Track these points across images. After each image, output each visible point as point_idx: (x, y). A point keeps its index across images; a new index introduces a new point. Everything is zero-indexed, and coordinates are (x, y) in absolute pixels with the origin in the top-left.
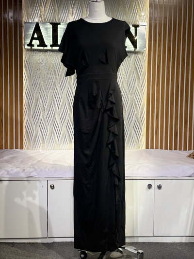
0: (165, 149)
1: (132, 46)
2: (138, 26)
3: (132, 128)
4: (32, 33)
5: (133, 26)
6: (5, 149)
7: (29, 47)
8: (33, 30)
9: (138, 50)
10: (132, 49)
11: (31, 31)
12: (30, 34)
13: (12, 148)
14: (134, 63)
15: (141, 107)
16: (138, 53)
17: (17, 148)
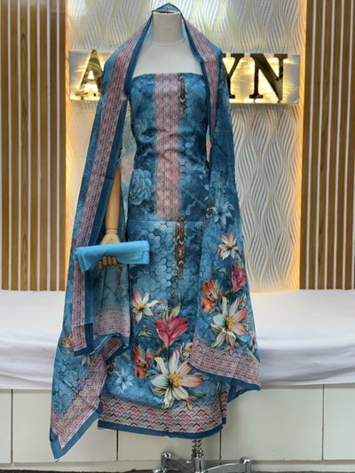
0: (337, 288)
1: (274, 94)
2: (285, 56)
3: (273, 249)
4: (84, 71)
5: (276, 56)
6: (31, 289)
7: (78, 98)
8: (86, 66)
9: (284, 101)
10: (274, 99)
11: (83, 68)
12: (81, 73)
13: (44, 288)
14: (275, 127)
15: (290, 211)
16: (285, 106)
17: (53, 289)
